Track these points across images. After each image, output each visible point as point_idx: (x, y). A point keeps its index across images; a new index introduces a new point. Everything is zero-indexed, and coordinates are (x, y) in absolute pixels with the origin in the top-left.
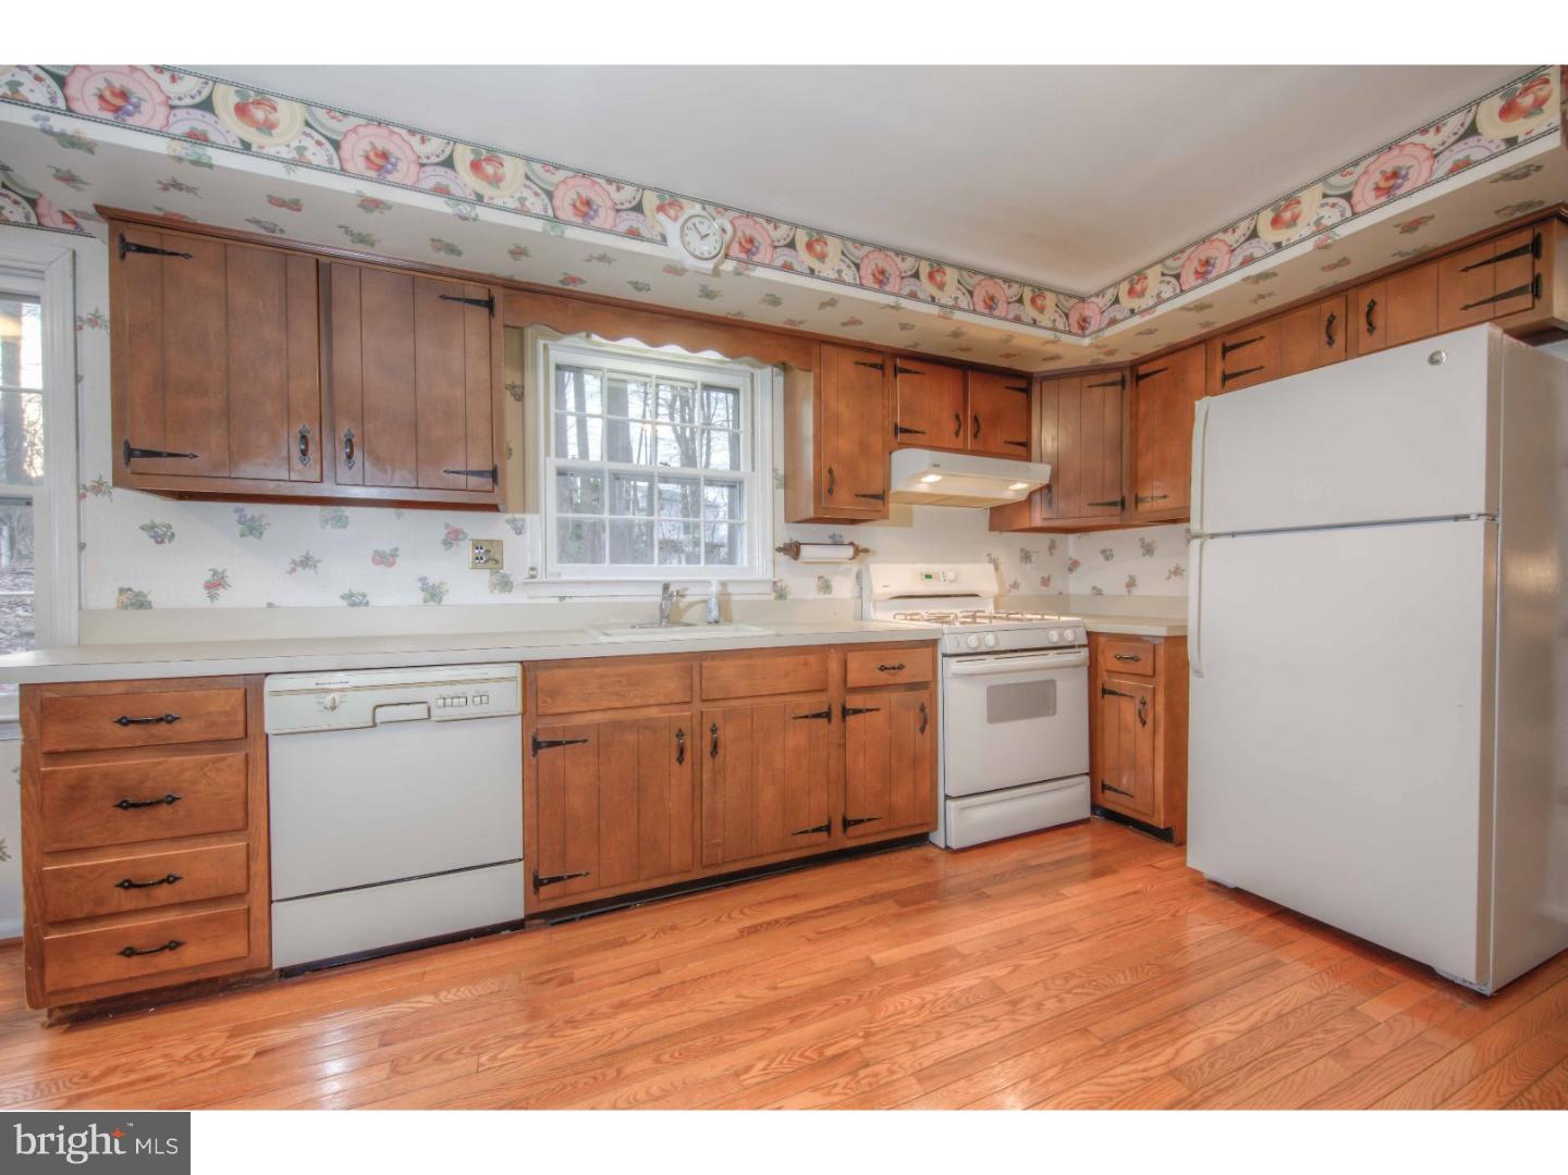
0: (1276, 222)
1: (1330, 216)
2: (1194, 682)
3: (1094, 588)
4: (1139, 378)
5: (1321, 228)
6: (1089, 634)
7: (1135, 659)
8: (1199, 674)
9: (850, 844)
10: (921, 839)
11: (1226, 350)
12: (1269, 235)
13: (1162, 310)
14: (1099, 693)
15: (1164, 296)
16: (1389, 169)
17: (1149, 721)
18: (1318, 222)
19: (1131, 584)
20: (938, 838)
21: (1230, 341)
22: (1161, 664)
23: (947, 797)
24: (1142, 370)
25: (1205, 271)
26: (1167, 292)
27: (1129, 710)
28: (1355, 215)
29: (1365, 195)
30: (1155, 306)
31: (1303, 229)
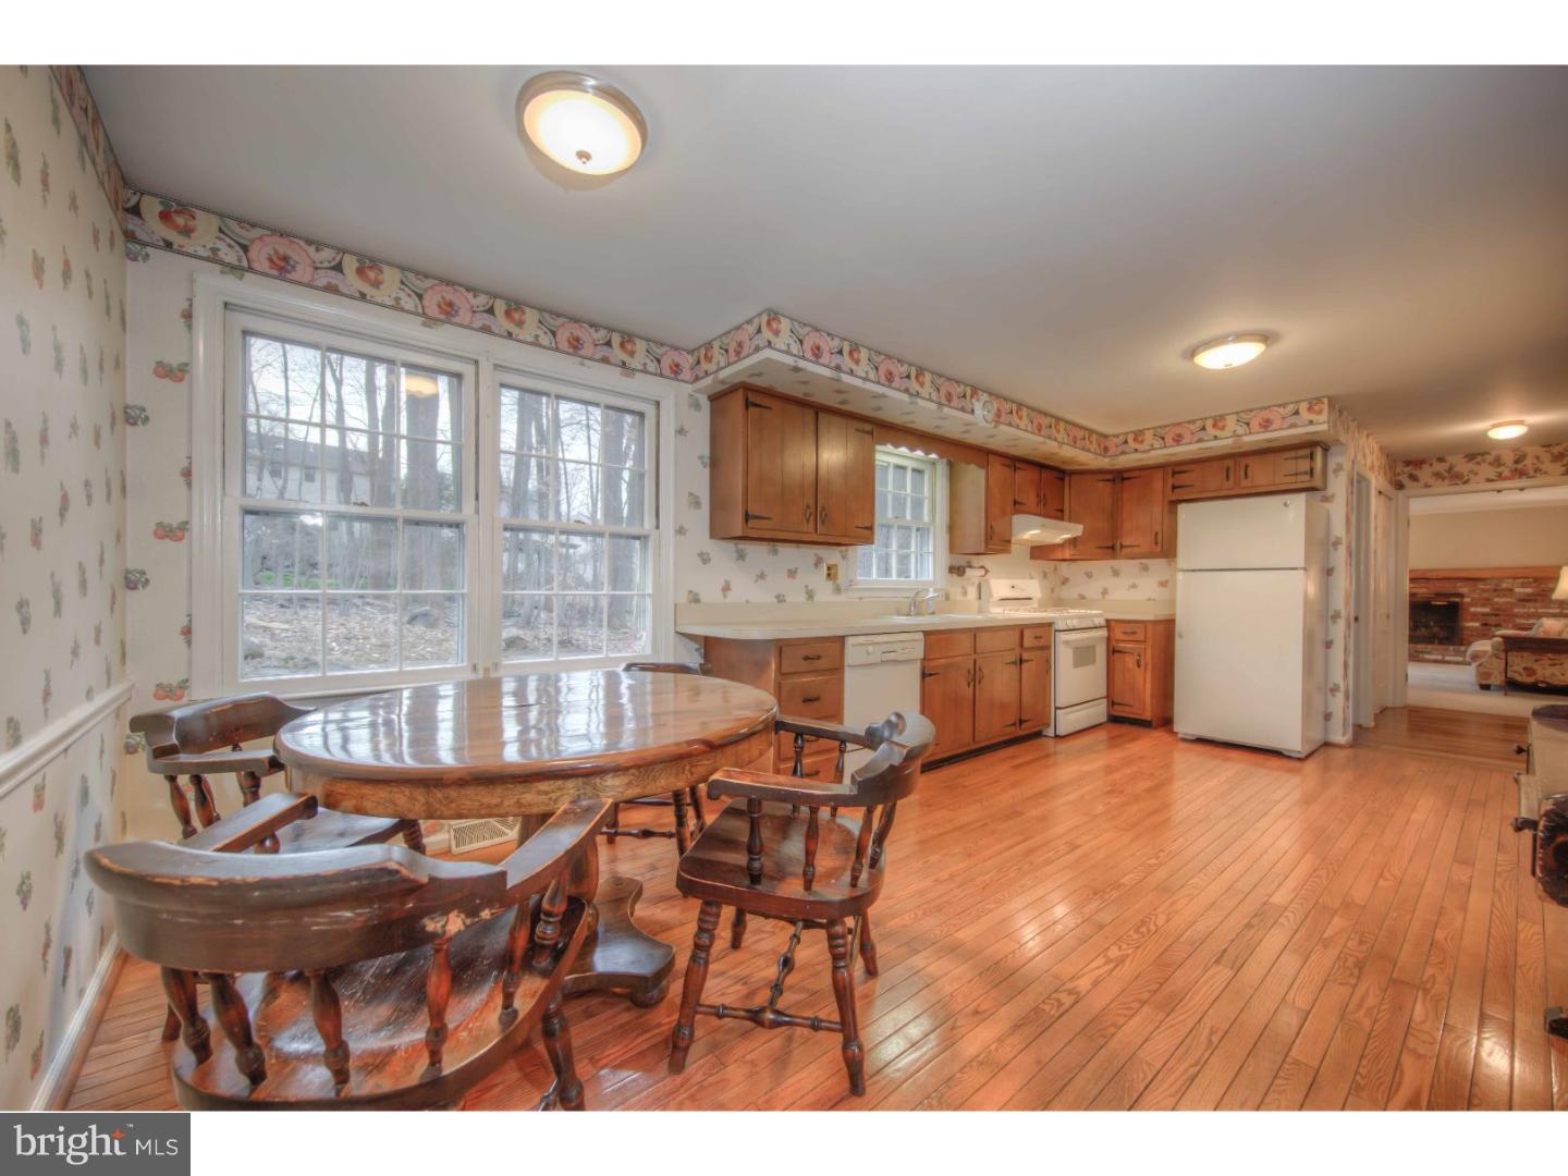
0: (1215, 426)
1: (1240, 430)
2: (1178, 642)
3: (1079, 595)
4: (1123, 479)
5: (1235, 435)
6: (1107, 621)
7: (1134, 633)
8: (1181, 636)
9: (1022, 733)
10: (1038, 734)
11: (1174, 473)
12: (1211, 431)
13: (1153, 453)
14: (1113, 651)
15: (1155, 446)
16: (1266, 417)
17: (1142, 664)
18: (1235, 431)
19: (1105, 592)
20: (1050, 732)
21: (1177, 469)
22: (1149, 635)
23: (1056, 708)
24: (1126, 475)
25: (1178, 440)
26: (1157, 445)
27: (1130, 661)
28: (1250, 433)
29: (1255, 425)
30: (1149, 450)
31: (1227, 433)
